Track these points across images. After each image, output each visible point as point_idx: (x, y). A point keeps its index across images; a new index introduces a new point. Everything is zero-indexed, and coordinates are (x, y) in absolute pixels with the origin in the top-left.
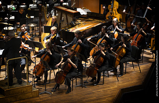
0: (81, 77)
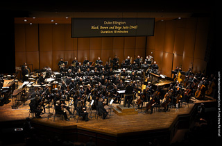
0: (159, 107)
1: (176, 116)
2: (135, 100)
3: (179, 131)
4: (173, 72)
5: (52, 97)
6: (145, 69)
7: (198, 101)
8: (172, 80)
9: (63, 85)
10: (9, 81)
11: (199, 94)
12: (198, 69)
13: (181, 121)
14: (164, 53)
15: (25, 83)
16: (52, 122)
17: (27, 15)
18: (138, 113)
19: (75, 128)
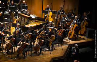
0: (31, 51)
1: (50, 59)
2: (5, 45)
4: (43, 12)
7: (71, 42)
8: (43, 20)
11: (73, 34)
12: (70, 8)
18: (8, 59)
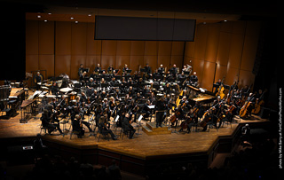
0: (197, 126)
1: (215, 138)
2: (169, 118)
3: (219, 155)
4: (214, 86)
5: (68, 111)
6: (182, 80)
7: (242, 121)
9: (83, 96)
10: (17, 90)
11: (245, 112)
12: (245, 83)
13: (222, 144)
14: (206, 62)
15: (37, 92)
16: (68, 141)
17: (41, 10)
18: (171, 132)
19: (95, 149)
